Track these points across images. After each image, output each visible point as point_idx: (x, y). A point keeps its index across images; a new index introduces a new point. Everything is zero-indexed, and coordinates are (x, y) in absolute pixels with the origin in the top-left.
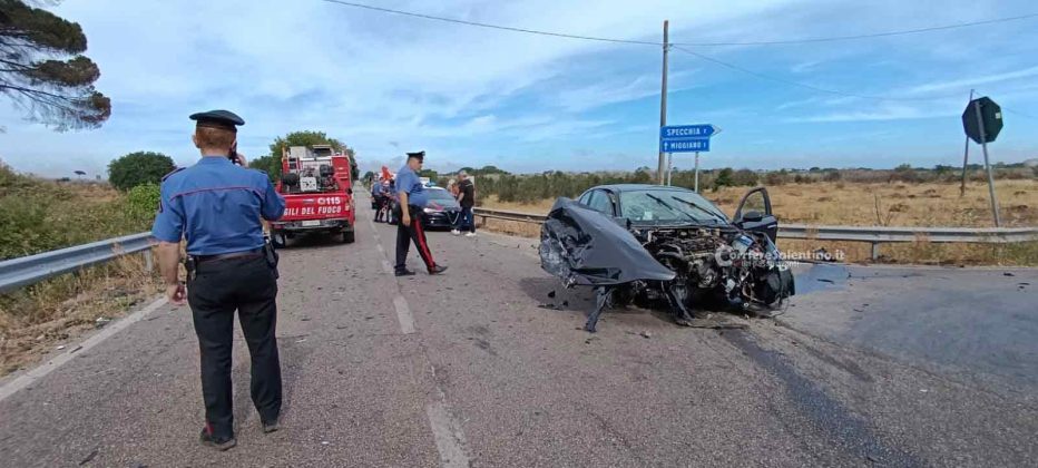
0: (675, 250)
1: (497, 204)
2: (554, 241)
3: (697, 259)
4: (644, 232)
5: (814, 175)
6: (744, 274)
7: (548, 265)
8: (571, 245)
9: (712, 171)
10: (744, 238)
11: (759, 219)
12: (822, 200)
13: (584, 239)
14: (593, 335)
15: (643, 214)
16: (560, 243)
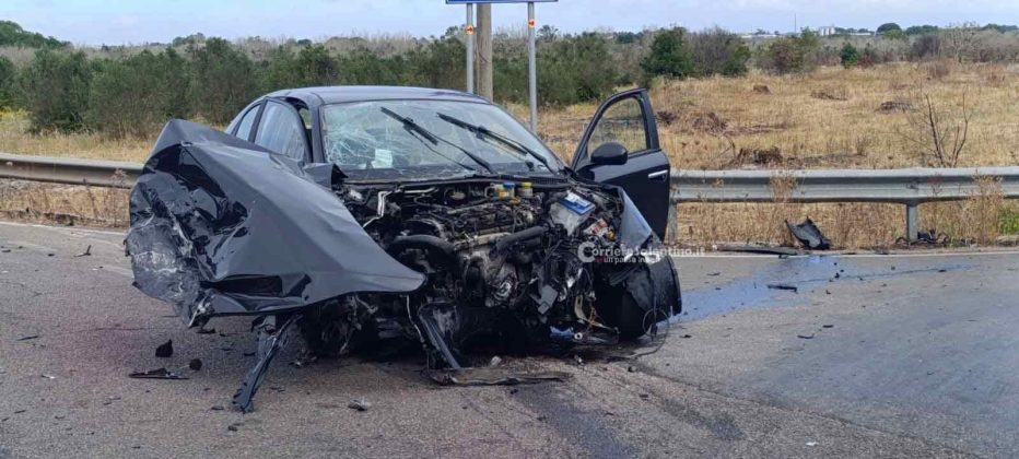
0: (432, 230)
1: (27, 139)
2: (162, 221)
3: (478, 247)
4: (370, 194)
5: (883, 45)
6: (573, 274)
7: (150, 278)
8: (201, 231)
9: (640, 36)
10: (572, 197)
11: (621, 160)
12: (888, 107)
13: (229, 217)
14: (247, 416)
15: (372, 154)
16: (177, 228)
